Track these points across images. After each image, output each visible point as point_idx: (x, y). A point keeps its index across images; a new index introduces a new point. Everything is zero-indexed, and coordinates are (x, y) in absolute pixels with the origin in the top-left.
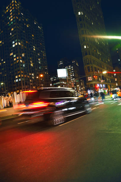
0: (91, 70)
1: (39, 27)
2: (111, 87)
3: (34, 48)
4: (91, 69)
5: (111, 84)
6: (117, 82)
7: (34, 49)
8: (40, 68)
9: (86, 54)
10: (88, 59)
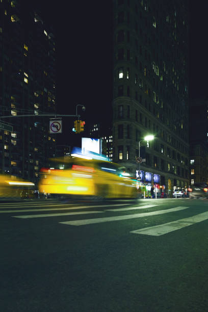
0: (125, 135)
1: (45, 32)
2: (175, 185)
3: (26, 77)
4: (125, 131)
5: (177, 177)
6: (193, 177)
7: (26, 80)
8: (35, 124)
9: (121, 94)
10: (122, 106)
